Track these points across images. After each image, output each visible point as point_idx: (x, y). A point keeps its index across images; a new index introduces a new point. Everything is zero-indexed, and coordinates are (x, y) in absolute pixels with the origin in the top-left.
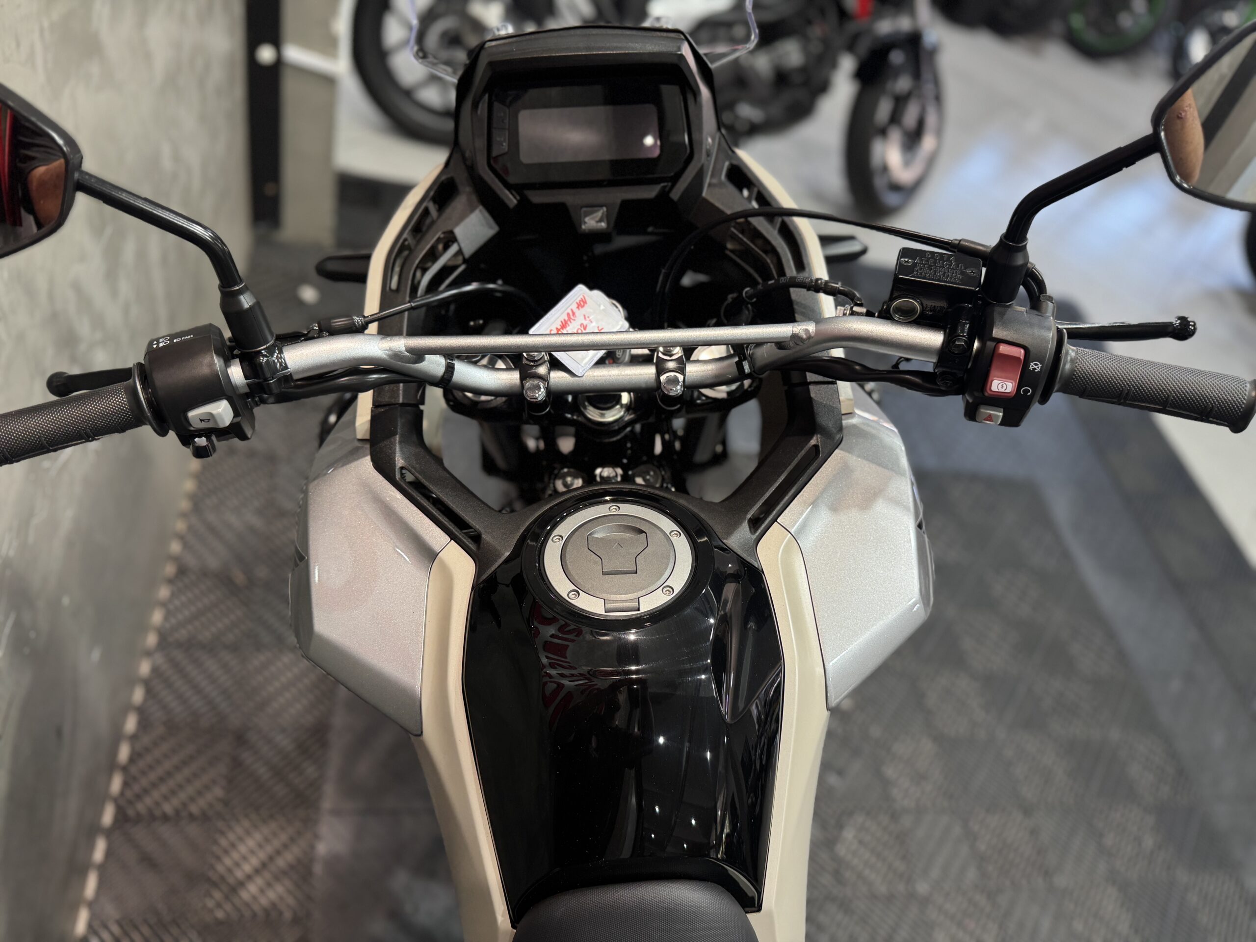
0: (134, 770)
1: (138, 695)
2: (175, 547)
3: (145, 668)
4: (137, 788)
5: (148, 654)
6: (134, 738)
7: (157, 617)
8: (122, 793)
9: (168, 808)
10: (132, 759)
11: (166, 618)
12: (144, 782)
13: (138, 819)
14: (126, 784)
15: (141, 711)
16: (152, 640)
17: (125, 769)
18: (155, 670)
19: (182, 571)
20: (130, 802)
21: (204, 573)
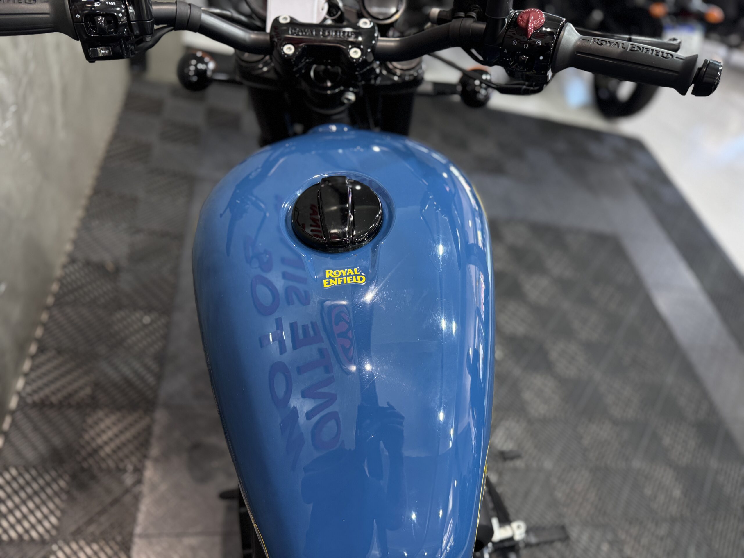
0: (33, 375)
1: (39, 332)
2: (68, 247)
3: (44, 317)
4: (34, 386)
5: (48, 308)
6: (33, 357)
7: (55, 287)
8: (24, 388)
9: (54, 399)
10: (32, 369)
11: (60, 288)
12: (40, 383)
13: (34, 405)
14: (27, 383)
15: (39, 341)
16: (50, 300)
17: (26, 375)
18: (51, 317)
19: (72, 260)
20: (30, 395)
21: (88, 263)
